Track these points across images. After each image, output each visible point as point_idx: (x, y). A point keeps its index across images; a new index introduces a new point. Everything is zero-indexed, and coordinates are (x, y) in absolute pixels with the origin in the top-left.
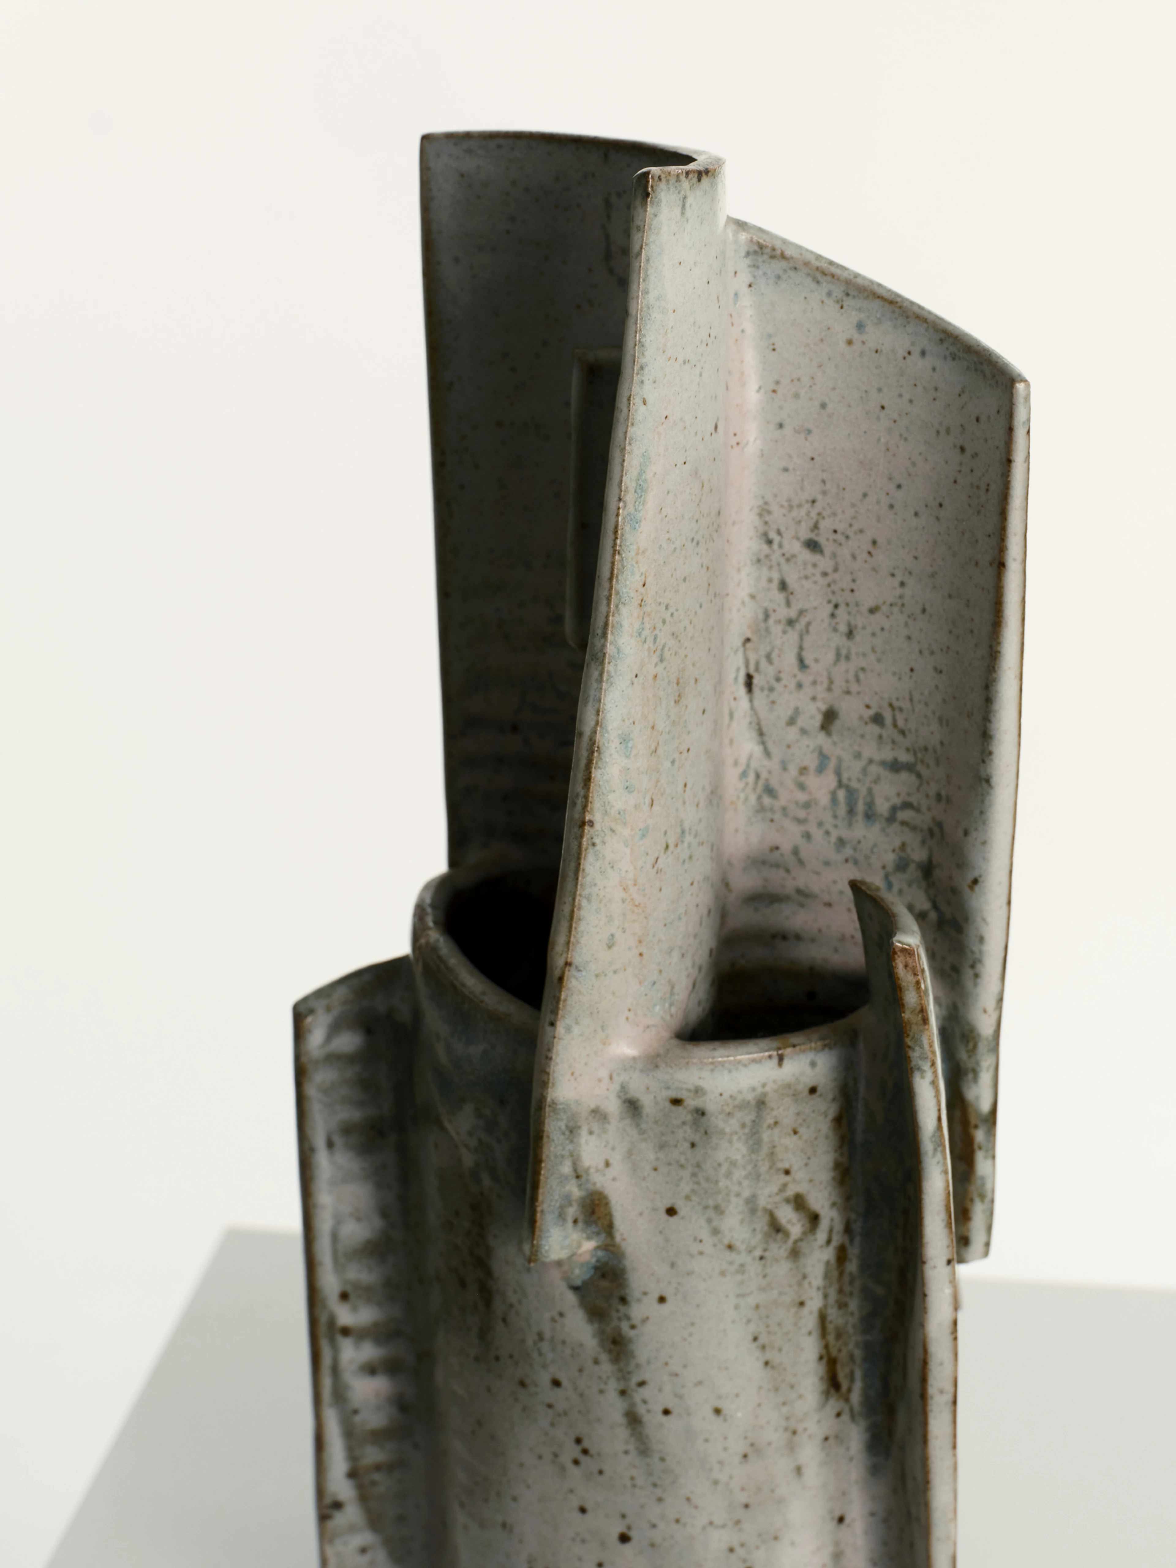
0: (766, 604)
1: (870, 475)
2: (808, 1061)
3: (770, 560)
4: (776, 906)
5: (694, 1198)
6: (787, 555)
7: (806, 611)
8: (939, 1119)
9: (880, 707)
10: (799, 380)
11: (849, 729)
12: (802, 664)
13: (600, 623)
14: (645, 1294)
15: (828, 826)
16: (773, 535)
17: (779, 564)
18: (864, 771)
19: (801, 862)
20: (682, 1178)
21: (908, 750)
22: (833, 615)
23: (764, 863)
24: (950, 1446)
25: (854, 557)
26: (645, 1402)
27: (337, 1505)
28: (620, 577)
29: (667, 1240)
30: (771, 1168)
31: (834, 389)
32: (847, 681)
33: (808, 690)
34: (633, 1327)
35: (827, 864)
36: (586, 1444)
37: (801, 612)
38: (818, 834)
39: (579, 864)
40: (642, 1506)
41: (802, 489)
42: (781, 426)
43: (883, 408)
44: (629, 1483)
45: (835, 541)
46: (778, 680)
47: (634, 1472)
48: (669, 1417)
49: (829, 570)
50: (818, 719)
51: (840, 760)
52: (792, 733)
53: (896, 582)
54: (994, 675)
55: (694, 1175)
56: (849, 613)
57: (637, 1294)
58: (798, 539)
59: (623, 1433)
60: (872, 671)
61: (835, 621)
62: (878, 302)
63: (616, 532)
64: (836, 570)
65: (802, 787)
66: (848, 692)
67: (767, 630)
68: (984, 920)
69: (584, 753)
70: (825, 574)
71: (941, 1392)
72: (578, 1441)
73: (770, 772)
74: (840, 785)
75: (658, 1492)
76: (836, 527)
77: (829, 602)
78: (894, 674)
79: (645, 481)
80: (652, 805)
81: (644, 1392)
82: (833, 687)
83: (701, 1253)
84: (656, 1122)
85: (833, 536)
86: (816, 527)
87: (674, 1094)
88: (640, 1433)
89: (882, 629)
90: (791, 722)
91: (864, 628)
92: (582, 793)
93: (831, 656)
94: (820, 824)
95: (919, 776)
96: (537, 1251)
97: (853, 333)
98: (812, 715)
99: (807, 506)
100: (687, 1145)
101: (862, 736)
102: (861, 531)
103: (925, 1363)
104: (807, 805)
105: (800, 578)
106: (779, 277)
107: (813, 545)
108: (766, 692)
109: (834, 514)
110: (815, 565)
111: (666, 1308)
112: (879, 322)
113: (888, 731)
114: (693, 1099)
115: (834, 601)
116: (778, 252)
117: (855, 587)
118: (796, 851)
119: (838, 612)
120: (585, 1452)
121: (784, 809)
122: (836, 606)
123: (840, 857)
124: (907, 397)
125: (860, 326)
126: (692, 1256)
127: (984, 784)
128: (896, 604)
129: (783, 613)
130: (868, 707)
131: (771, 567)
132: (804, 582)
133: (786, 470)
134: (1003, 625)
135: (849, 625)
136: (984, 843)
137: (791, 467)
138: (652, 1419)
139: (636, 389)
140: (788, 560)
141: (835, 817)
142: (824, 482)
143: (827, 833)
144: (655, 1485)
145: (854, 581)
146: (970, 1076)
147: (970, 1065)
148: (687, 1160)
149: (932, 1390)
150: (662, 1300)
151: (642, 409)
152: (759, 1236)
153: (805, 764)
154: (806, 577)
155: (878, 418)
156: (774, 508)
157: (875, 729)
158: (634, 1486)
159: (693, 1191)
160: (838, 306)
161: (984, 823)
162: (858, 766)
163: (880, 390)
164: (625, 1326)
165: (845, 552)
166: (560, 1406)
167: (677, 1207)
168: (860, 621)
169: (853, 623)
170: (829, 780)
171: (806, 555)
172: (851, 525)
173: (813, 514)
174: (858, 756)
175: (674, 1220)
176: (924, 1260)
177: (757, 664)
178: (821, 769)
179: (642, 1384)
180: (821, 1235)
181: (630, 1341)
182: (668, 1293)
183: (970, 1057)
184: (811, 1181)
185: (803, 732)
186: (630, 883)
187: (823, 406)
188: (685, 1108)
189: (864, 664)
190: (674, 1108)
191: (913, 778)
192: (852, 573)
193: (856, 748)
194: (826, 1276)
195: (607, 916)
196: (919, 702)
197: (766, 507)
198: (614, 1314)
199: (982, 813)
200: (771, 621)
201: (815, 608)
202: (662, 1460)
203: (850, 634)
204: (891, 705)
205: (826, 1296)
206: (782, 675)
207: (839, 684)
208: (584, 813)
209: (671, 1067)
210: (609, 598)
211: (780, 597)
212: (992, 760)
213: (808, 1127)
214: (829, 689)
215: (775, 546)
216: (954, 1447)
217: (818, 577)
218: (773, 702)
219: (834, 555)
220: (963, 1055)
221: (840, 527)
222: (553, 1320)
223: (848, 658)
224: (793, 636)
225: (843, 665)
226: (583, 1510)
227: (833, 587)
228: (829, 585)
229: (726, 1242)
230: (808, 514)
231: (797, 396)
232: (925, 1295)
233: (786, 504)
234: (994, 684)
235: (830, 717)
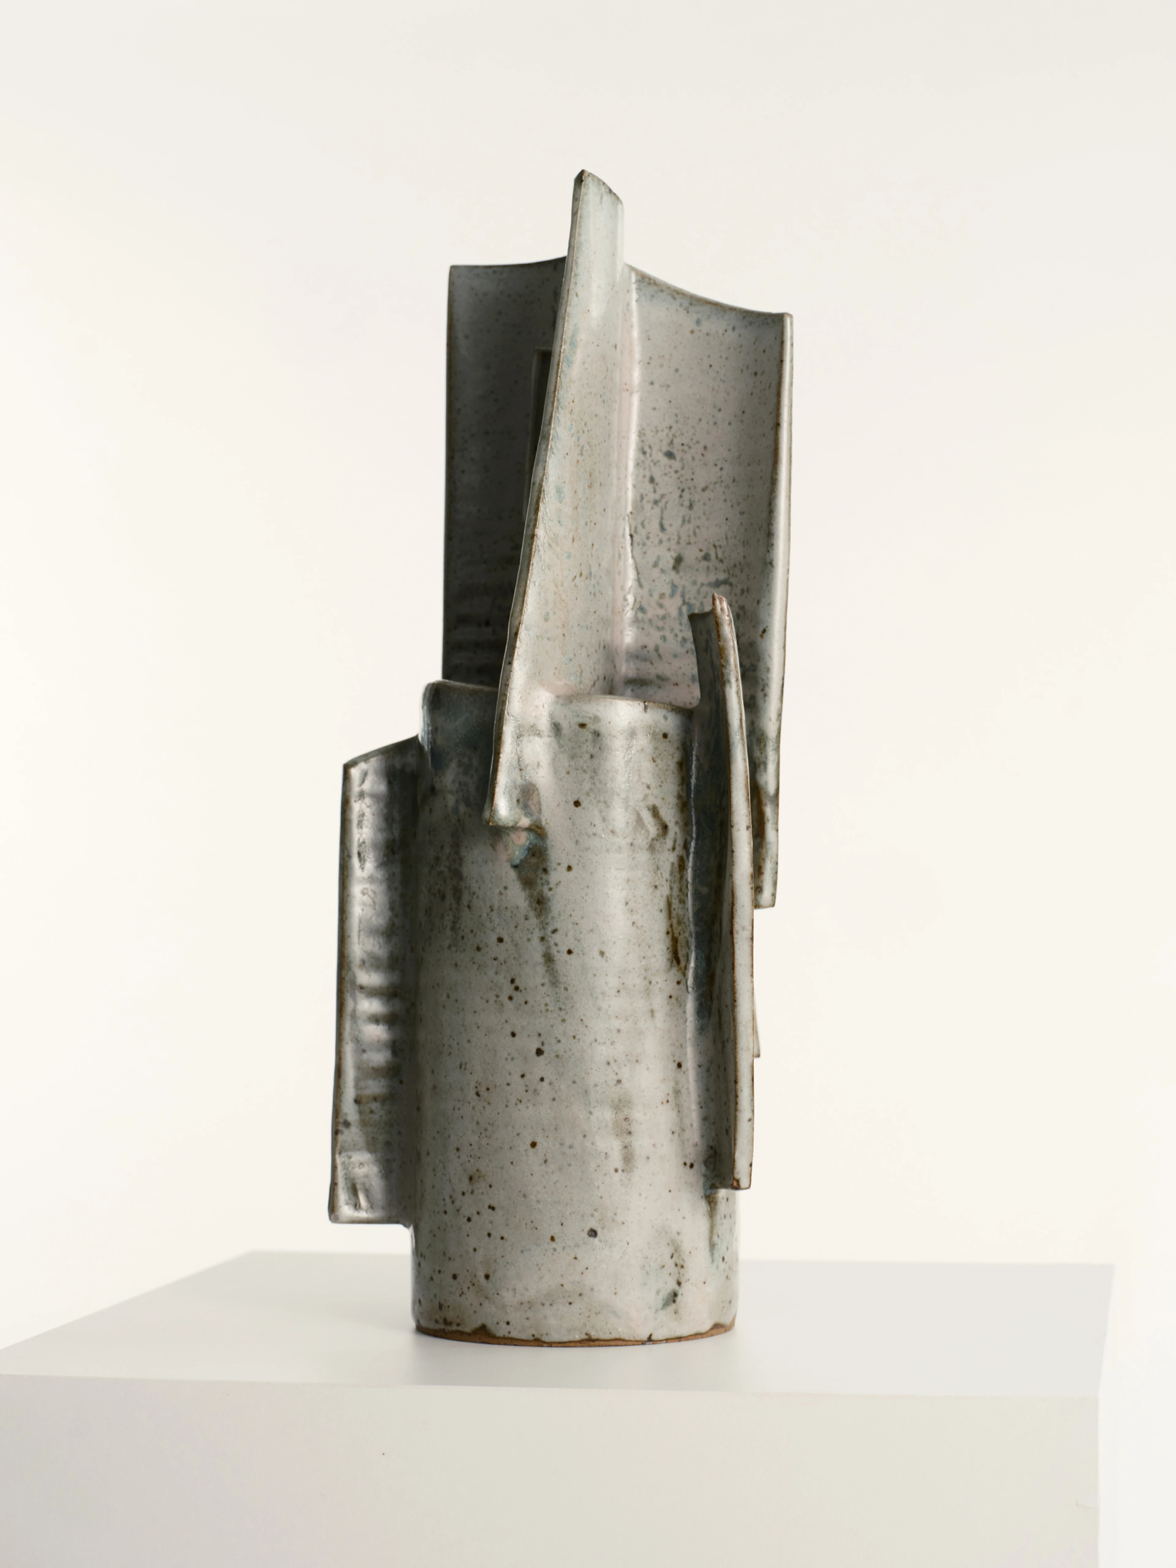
0: (642, 491)
1: (703, 407)
2: (663, 714)
3: (645, 464)
4: (644, 688)
5: (591, 794)
6: (655, 461)
7: (665, 495)
8: (741, 720)
9: (708, 549)
10: (663, 356)
11: (690, 567)
12: (662, 528)
13: (548, 417)
14: (559, 864)
15: (677, 631)
16: (647, 449)
17: (650, 467)
18: (699, 592)
19: (660, 656)
20: (584, 779)
21: (724, 571)
22: (681, 496)
23: (637, 657)
24: (749, 974)
25: (693, 458)
26: (556, 945)
27: (347, 1124)
28: (560, 392)
29: (574, 824)
30: (638, 781)
31: (683, 360)
32: (689, 536)
33: (666, 544)
34: (550, 889)
35: (675, 656)
36: (518, 982)
37: (662, 496)
38: (670, 636)
39: (530, 561)
40: (552, 1026)
41: (664, 420)
42: (652, 383)
43: (711, 366)
44: (543, 1008)
45: (683, 451)
46: (648, 538)
47: (547, 1000)
48: (571, 956)
49: (679, 469)
50: (672, 562)
51: (684, 587)
52: (656, 572)
53: (718, 469)
54: (774, 494)
55: (592, 778)
56: (690, 494)
57: (554, 865)
58: (661, 451)
59: (541, 969)
60: (704, 526)
61: (682, 499)
62: (708, 306)
63: (558, 365)
64: (683, 468)
65: (661, 606)
66: (689, 543)
67: (642, 508)
68: (770, 656)
69: (536, 494)
70: (676, 472)
71: (743, 929)
72: (513, 981)
73: (642, 597)
74: (684, 603)
75: (562, 1013)
76: (683, 442)
77: (679, 488)
78: (716, 525)
79: (576, 340)
80: (573, 541)
81: (557, 937)
82: (681, 541)
83: (595, 834)
84: (569, 740)
85: (681, 448)
86: (671, 443)
87: (581, 721)
88: (553, 969)
89: (710, 499)
90: (655, 565)
91: (699, 501)
92: (533, 517)
93: (680, 521)
94: (672, 630)
95: (731, 585)
96: (494, 814)
97: (694, 326)
98: (668, 560)
99: (667, 431)
100: (588, 756)
101: (697, 570)
102: (698, 442)
103: (733, 904)
104: (664, 618)
105: (662, 475)
106: (652, 296)
107: (670, 455)
108: (641, 546)
109: (682, 434)
110: (670, 467)
111: (571, 874)
112: (709, 317)
113: (714, 562)
114: (593, 724)
115: (682, 487)
116: (652, 281)
117: (693, 477)
118: (657, 649)
119: (684, 494)
120: (517, 988)
121: (650, 621)
122: (683, 491)
123: (684, 650)
124: (724, 356)
125: (698, 322)
126: (589, 836)
127: (769, 565)
128: (717, 482)
129: (652, 497)
130: (701, 550)
131: (645, 469)
132: (664, 477)
133: (654, 409)
134: (779, 462)
135: (690, 500)
136: (769, 604)
137: (657, 408)
138: (561, 957)
139: (572, 286)
140: (655, 464)
141: (681, 624)
142: (676, 415)
143: (676, 635)
144: (561, 1009)
145: (693, 474)
146: (762, 767)
147: (762, 759)
148: (588, 766)
149: (737, 927)
150: (569, 868)
151: (575, 298)
152: (631, 828)
153: (663, 591)
154: (666, 474)
155: (708, 373)
156: (648, 432)
157: (705, 564)
158: (547, 1010)
159: (591, 789)
160: (686, 312)
161: (769, 592)
162: (694, 589)
163: (709, 357)
164: (545, 889)
165: (688, 457)
166: (501, 958)
167: (581, 801)
168: (696, 497)
169: (692, 499)
170: (678, 601)
171: (665, 461)
172: (692, 439)
173: (670, 436)
174: (694, 583)
175: (579, 809)
176: (732, 824)
177: (636, 528)
178: (672, 595)
179: (555, 931)
180: (669, 843)
181: (549, 900)
182: (573, 864)
183: (761, 753)
184: (663, 799)
185: (663, 571)
186: (559, 584)
187: (677, 370)
188: (588, 730)
189: (698, 524)
190: (581, 730)
191: (728, 587)
192: (692, 469)
193: (694, 578)
194: (672, 873)
195: (545, 599)
196: (731, 538)
197: (643, 432)
198: (539, 882)
199: (768, 585)
200: (644, 501)
201: (671, 493)
202: (566, 989)
203: (691, 507)
204: (715, 546)
205: (671, 888)
206: (650, 535)
207: (684, 538)
208: (534, 529)
209: (580, 702)
210: (553, 403)
211: (650, 487)
212: (773, 549)
213: (662, 760)
214: (678, 543)
215: (648, 455)
216: (752, 976)
217: (673, 474)
218: (645, 553)
219: (682, 459)
220: (757, 753)
221: (685, 442)
222: (500, 893)
223: (689, 522)
224: (657, 510)
225: (687, 526)
226: (513, 1035)
227: (681, 479)
228: (679, 478)
229: (610, 828)
230: (667, 435)
231: (662, 366)
232: (733, 852)
233: (654, 430)
234: (774, 500)
235: (679, 560)
